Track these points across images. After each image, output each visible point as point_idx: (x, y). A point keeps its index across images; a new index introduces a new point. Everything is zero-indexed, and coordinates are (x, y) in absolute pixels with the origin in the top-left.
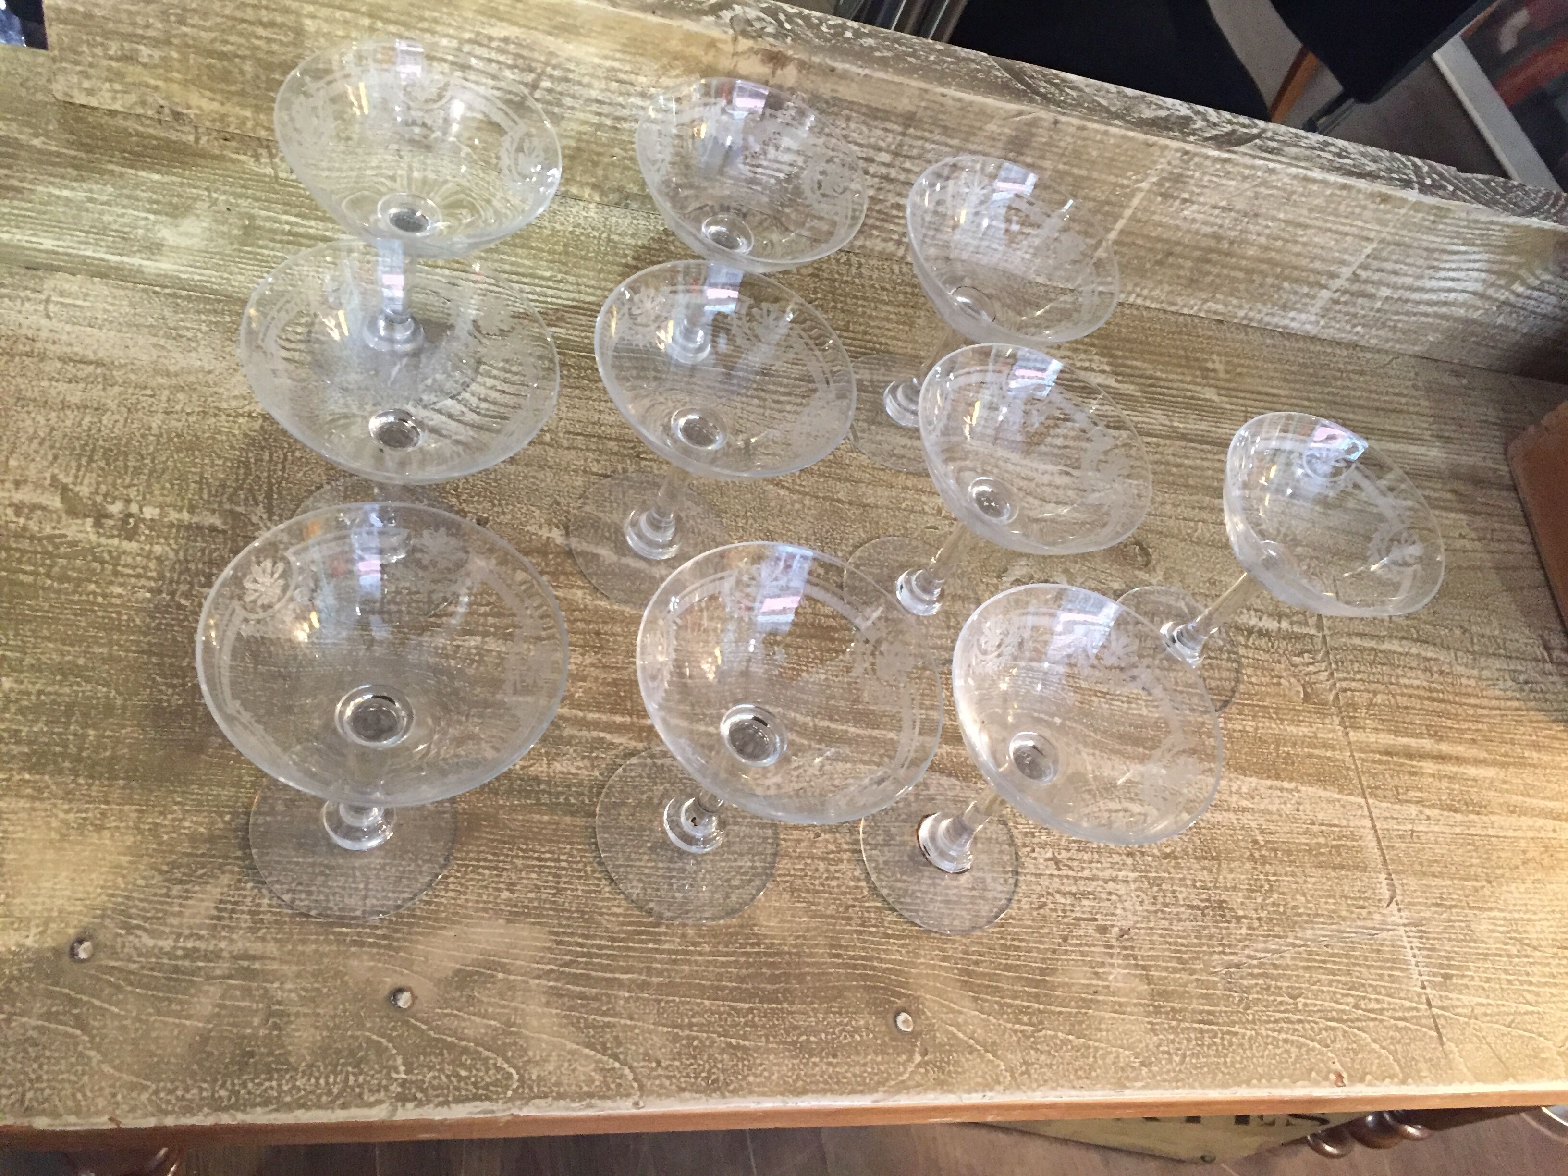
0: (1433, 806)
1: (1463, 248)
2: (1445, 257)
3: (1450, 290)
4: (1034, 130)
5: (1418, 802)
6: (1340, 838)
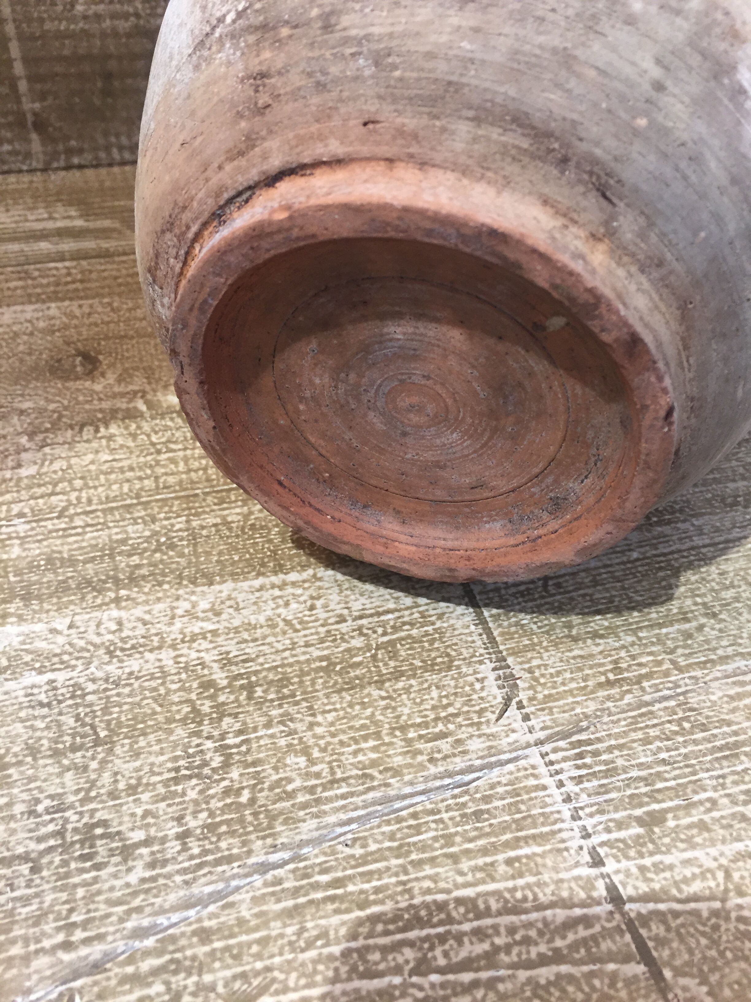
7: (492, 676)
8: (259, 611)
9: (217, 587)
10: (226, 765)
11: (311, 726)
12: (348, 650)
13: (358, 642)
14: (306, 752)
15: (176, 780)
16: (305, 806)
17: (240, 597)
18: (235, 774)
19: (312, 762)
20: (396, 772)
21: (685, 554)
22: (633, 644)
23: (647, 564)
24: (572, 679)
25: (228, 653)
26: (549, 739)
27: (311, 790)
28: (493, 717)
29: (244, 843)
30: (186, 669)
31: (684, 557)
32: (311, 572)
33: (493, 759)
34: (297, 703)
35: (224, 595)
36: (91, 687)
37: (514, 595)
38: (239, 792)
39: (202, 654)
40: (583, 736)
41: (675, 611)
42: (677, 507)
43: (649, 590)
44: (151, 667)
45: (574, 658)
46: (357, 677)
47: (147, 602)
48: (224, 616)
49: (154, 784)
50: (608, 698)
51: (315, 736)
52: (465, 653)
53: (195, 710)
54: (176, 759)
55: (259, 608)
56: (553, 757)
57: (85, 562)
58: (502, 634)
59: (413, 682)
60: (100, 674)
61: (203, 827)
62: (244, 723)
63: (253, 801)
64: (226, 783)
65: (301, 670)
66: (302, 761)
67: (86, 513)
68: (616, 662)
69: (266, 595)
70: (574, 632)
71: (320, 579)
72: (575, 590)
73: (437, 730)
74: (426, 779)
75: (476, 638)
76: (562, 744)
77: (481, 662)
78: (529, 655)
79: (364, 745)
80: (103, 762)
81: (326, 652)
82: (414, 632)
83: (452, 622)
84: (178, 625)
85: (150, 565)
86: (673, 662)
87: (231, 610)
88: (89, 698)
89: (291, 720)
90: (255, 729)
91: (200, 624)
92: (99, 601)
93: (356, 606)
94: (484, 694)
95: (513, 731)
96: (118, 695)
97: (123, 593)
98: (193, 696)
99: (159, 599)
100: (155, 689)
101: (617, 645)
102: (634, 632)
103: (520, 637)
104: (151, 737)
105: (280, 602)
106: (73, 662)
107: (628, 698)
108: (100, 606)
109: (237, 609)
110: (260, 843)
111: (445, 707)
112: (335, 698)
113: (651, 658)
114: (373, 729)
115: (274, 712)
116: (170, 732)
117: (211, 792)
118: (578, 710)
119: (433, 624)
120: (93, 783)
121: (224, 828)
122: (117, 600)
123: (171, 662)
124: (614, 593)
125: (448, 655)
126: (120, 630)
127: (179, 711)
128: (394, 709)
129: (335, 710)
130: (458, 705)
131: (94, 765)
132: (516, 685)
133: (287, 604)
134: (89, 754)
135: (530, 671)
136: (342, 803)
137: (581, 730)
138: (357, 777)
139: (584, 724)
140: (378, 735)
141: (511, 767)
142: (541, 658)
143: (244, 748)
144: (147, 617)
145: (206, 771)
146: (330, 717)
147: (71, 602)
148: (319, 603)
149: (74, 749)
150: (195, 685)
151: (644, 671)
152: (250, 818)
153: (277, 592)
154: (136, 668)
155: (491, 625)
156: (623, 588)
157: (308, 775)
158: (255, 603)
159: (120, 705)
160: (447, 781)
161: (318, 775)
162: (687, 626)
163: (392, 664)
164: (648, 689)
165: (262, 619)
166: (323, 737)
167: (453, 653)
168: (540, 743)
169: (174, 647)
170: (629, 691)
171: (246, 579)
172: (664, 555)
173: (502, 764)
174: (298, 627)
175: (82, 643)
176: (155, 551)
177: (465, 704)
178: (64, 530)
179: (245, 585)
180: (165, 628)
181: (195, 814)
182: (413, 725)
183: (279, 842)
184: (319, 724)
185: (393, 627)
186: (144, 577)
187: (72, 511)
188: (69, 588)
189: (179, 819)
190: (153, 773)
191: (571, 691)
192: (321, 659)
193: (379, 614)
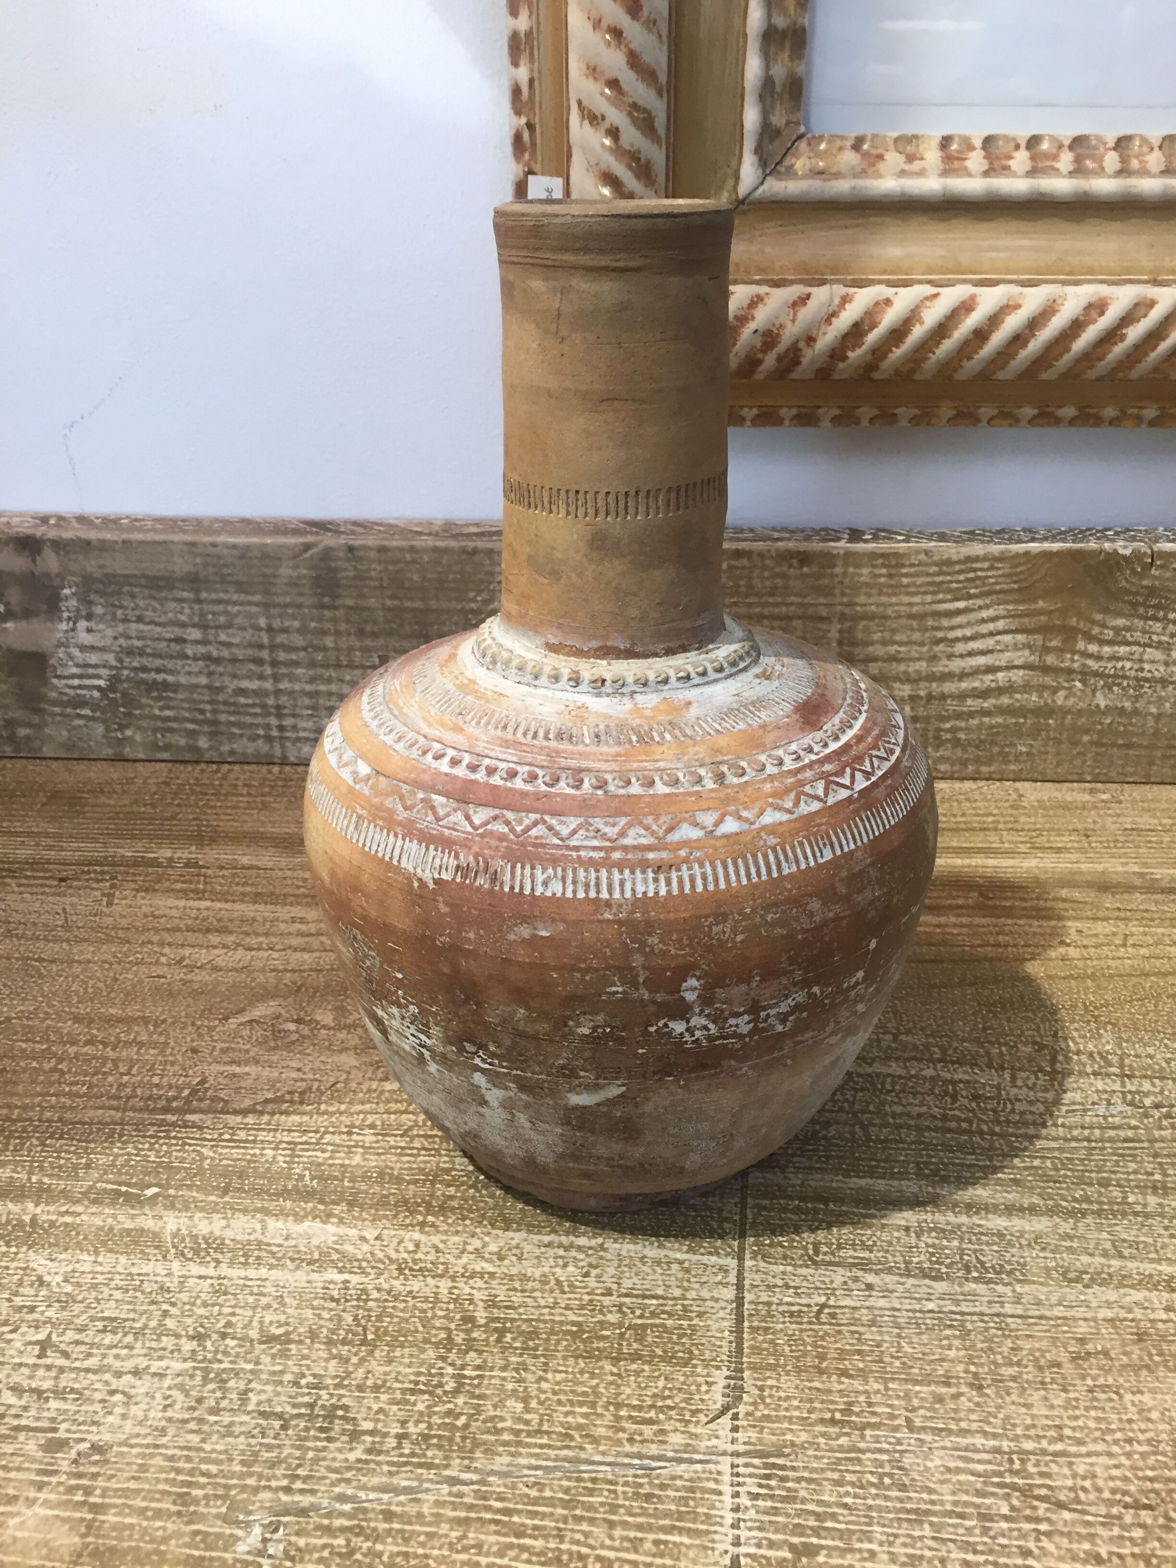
0: (889, 1271)
1: (961, 605)
2: (945, 623)
3: (991, 670)
4: (333, 565)
5: (854, 1265)
6: (653, 1315)
7: (722, 1382)
8: (539, 1265)
9: (510, 1234)
10: (456, 1391)
11: (540, 1379)
12: (601, 1323)
13: (613, 1318)
14: (526, 1400)
15: (413, 1392)
16: (505, 1444)
17: (527, 1248)
18: (460, 1401)
19: (527, 1410)
20: (595, 1441)
21: (986, 1318)
22: (878, 1392)
23: (940, 1319)
24: (798, 1408)
25: (496, 1296)
26: (746, 1454)
27: (517, 1433)
28: (704, 1419)
29: (446, 1458)
30: (456, 1301)
31: (982, 1321)
32: (600, 1240)
33: (686, 1456)
34: (536, 1357)
35: (514, 1242)
36: (375, 1295)
37: (783, 1313)
38: (457, 1416)
39: (474, 1292)
40: (780, 1461)
41: (941, 1372)
42: (1008, 1268)
43: (925, 1345)
44: (428, 1292)
45: (810, 1389)
46: (598, 1349)
47: (446, 1232)
48: (506, 1262)
49: (395, 1389)
50: (824, 1435)
51: (539, 1390)
52: (707, 1355)
53: (449, 1338)
54: (419, 1374)
55: (540, 1262)
56: (741, 1470)
57: (409, 1183)
58: (751, 1347)
59: (646, 1367)
60: (386, 1286)
61: (420, 1434)
62: (485, 1361)
63: (466, 1426)
64: (450, 1406)
65: (552, 1329)
66: (520, 1406)
67: (426, 1136)
68: (850, 1404)
69: (551, 1252)
70: (824, 1364)
71: (605, 1250)
72: (847, 1325)
73: (648, 1416)
74: (618, 1454)
75: (724, 1343)
76: (756, 1461)
77: (718, 1368)
78: (768, 1374)
79: (578, 1410)
80: (362, 1360)
81: (580, 1319)
82: (669, 1323)
83: (709, 1322)
84: (464, 1260)
85: (462, 1199)
86: (908, 1420)
87: (514, 1259)
88: (371, 1304)
89: (525, 1370)
90: (492, 1369)
91: (484, 1264)
92: (408, 1221)
93: (627, 1284)
94: (706, 1397)
95: (717, 1437)
96: (394, 1307)
97: (430, 1218)
98: (453, 1326)
99: (457, 1233)
100: (424, 1311)
101: (861, 1388)
102: (886, 1381)
103: (769, 1354)
104: (407, 1351)
105: (560, 1262)
106: (369, 1270)
107: (844, 1440)
108: (407, 1226)
109: (520, 1259)
110: (458, 1461)
111: (665, 1398)
112: (571, 1361)
113: (888, 1410)
114: (591, 1398)
115: (514, 1359)
116: (423, 1350)
117: (436, 1409)
118: (788, 1437)
119: (691, 1319)
120: (348, 1374)
121: (435, 1441)
122: (423, 1224)
123: (446, 1291)
124: (886, 1338)
125: (691, 1352)
126: (415, 1252)
127: (436, 1335)
128: (618, 1386)
129: (566, 1372)
130: (677, 1400)
131: (355, 1360)
132: (741, 1397)
133: (565, 1266)
134: (354, 1350)
135: (761, 1389)
136: (538, 1451)
137: (781, 1455)
138: (560, 1434)
139: (787, 1451)
140: (593, 1405)
141: (698, 1467)
142: (778, 1380)
143: (476, 1382)
144: (441, 1246)
145: (439, 1391)
146: (559, 1377)
147: (385, 1217)
148: (594, 1272)
149: (344, 1342)
150: (458, 1316)
151: (874, 1420)
152: (458, 1440)
153: (561, 1252)
154: (416, 1289)
155: (745, 1336)
156: (899, 1336)
157: (519, 1420)
158: (538, 1257)
159: (391, 1316)
160: (636, 1461)
161: (527, 1422)
162: (944, 1390)
163: (635, 1346)
164: (868, 1438)
165: (537, 1274)
166: (545, 1392)
167: (696, 1352)
168: (737, 1454)
169: (453, 1278)
170: (847, 1434)
171: (539, 1233)
172: (963, 1314)
173: (691, 1461)
174: (566, 1289)
175: (381, 1255)
176: (471, 1187)
177: (686, 1401)
178: (403, 1148)
179: (536, 1238)
180: (453, 1260)
181: (417, 1423)
182: (628, 1405)
183: (475, 1465)
184: (546, 1380)
185: (652, 1313)
186: (453, 1209)
187: (415, 1132)
188: (388, 1204)
189: (403, 1423)
190: (397, 1380)
191: (791, 1418)
192: (573, 1323)
193: (644, 1297)
